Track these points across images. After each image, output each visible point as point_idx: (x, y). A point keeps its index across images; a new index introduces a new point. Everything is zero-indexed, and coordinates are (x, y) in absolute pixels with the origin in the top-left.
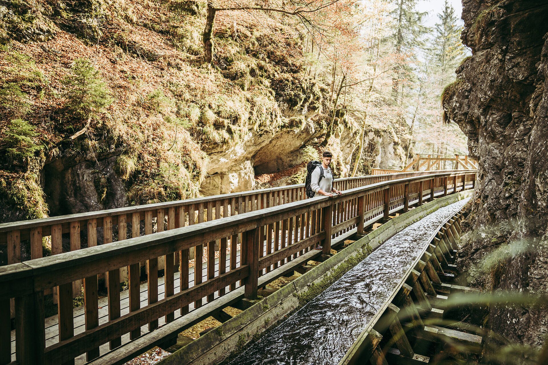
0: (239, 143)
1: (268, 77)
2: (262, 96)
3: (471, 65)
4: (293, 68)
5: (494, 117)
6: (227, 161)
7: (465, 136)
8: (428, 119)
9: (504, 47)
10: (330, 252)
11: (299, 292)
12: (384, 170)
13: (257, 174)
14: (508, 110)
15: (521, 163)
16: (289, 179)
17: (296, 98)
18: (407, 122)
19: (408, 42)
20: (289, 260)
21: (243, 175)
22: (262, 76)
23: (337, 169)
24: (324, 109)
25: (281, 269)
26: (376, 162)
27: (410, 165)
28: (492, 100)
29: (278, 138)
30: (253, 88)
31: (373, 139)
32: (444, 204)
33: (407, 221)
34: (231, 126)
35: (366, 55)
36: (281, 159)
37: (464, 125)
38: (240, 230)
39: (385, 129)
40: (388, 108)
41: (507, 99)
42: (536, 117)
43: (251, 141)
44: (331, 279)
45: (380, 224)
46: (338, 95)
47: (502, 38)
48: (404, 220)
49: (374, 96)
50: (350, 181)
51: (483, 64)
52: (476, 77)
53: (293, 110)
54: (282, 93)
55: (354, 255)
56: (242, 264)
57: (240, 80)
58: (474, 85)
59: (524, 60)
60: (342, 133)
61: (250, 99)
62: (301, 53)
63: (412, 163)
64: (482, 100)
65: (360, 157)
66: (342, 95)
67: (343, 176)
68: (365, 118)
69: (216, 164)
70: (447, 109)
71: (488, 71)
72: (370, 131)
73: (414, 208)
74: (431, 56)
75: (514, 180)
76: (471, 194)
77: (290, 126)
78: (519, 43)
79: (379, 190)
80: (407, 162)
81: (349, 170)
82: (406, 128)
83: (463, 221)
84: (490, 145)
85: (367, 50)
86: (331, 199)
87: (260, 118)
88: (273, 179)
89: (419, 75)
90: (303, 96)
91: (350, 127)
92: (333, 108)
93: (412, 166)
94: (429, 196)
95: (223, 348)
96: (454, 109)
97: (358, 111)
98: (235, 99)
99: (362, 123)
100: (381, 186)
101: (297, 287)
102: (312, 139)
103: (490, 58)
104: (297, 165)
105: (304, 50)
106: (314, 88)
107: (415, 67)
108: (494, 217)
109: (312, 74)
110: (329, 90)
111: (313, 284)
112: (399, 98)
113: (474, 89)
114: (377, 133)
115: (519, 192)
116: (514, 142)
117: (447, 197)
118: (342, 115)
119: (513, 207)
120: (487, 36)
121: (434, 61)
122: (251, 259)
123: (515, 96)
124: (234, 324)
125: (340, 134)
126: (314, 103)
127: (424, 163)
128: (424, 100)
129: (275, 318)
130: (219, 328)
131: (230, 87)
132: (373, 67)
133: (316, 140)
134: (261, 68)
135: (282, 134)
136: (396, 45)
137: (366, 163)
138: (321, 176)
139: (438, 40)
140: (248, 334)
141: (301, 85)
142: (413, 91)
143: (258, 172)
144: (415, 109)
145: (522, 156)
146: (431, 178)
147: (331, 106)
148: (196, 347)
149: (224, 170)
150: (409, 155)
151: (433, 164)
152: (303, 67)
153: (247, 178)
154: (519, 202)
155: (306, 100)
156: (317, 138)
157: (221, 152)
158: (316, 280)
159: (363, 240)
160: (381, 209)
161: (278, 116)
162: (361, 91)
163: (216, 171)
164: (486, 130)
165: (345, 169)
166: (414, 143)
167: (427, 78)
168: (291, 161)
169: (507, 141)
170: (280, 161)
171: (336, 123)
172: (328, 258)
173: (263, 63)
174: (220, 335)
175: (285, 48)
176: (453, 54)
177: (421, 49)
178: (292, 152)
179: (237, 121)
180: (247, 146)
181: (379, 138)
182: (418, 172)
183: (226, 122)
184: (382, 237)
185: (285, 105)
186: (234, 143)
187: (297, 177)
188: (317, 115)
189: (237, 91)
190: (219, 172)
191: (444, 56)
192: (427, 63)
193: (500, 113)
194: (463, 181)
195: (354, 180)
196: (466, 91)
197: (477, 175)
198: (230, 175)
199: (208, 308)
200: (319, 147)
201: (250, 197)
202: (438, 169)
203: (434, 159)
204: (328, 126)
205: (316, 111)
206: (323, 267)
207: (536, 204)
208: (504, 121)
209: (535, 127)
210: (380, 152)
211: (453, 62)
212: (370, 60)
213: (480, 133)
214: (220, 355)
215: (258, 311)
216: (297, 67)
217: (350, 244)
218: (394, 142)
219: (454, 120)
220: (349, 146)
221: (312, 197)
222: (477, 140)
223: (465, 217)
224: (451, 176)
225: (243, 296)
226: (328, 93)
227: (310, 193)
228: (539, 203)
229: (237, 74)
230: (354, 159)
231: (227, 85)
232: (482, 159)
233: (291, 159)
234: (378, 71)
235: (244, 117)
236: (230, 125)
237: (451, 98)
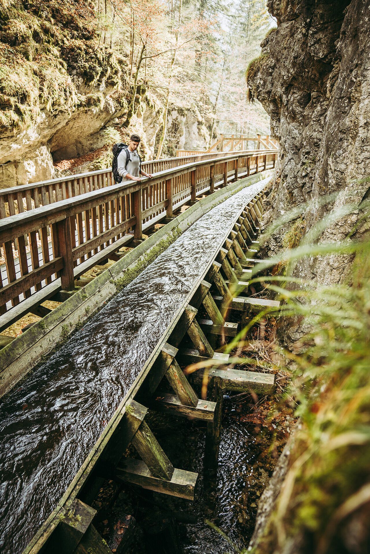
0: (32, 125)
1: (56, 44)
2: (52, 69)
3: (276, 38)
4: (85, 33)
5: (296, 96)
6: (19, 147)
7: (267, 115)
8: (231, 97)
9: (308, 20)
10: (141, 237)
11: (116, 279)
12: (188, 152)
13: (56, 161)
14: (308, 90)
15: (317, 143)
16: (91, 165)
17: (91, 71)
18: (211, 100)
19: (211, 6)
20: (102, 248)
21: (40, 162)
22: (49, 42)
23: (141, 151)
24: (123, 85)
25: (95, 258)
26: (180, 143)
27: (214, 145)
28: (294, 78)
29: (75, 119)
30: (39, 57)
31: (177, 119)
32: (247, 184)
33: (213, 202)
34: (20, 105)
35: (167, 20)
36: (80, 143)
37: (267, 104)
38: (50, 222)
39: (189, 108)
40: (191, 84)
41: (307, 78)
42: (332, 97)
43: (45, 123)
44: (144, 264)
45: (187, 207)
46: (138, 68)
47: (307, 9)
48: (211, 201)
49: (176, 70)
50: (156, 164)
51: (288, 38)
52: (280, 52)
53: (89, 86)
54: (75, 64)
55: (165, 238)
56: (56, 257)
57: (21, 46)
58: (278, 60)
59: (325, 36)
60: (144, 112)
61: (38, 71)
62: (92, 14)
63: (216, 144)
64: (285, 78)
65: (164, 139)
66: (142, 69)
67: (148, 158)
68: (168, 95)
69: (7, 151)
70: (251, 86)
71: (292, 46)
72: (174, 109)
73: (219, 189)
74: (235, 25)
75: (310, 159)
76: (271, 174)
77: (87, 104)
78: (322, 16)
79: (186, 172)
80: (211, 143)
81: (153, 152)
82: (210, 106)
83: (265, 200)
84: (290, 126)
85: (168, 13)
86: (139, 183)
87: (53, 96)
88: (73, 165)
89: (222, 47)
90: (99, 69)
91: (152, 106)
92: (134, 84)
93: (216, 147)
94: (233, 177)
95: (48, 340)
96: (258, 87)
97: (161, 87)
98: (19, 71)
99: (165, 101)
100: (188, 169)
101: (113, 274)
102: (113, 119)
103: (295, 31)
104: (98, 149)
105: (95, 9)
106: (111, 59)
107: (219, 37)
108: (292, 195)
109: (108, 41)
110: (128, 62)
111: (128, 270)
112: (203, 72)
113: (277, 66)
114: (181, 111)
115: (314, 171)
116: (312, 123)
117: (250, 177)
118: (144, 91)
119: (308, 185)
120: (293, 5)
121: (238, 31)
122: (64, 251)
123: (315, 75)
124: (55, 317)
125: (142, 113)
126: (112, 78)
127: (228, 143)
128: (228, 76)
129: (95, 306)
130: (41, 321)
131: (11, 56)
132: (174, 36)
133: (117, 121)
134: (46, 31)
135: (79, 114)
136: (199, 9)
137: (170, 145)
138: (128, 160)
139: (243, 5)
140: (71, 323)
141: (96, 55)
142: (217, 64)
143: (57, 159)
144: (219, 85)
145: (318, 137)
146: (235, 159)
147: (131, 82)
148: (21, 343)
149: (18, 158)
150: (213, 135)
151: (236, 144)
152: (97, 32)
153: (45, 166)
154: (314, 180)
155: (103, 74)
156: (118, 118)
157: (12, 137)
158: (131, 265)
159: (172, 224)
160: (189, 191)
161: (73, 93)
162: (162, 63)
163: (9, 159)
164: (288, 109)
165: (149, 152)
166: (218, 122)
167: (230, 50)
168: (91, 144)
169: (305, 121)
170: (79, 145)
171: (137, 100)
172: (140, 243)
173: (47, 24)
174: (43, 329)
175: (73, 5)
176: (257, 24)
177: (225, 16)
178: (92, 135)
179: (26, 99)
180: (40, 129)
181: (182, 117)
182: (222, 153)
183: (13, 100)
184: (191, 219)
185: (80, 79)
186: (26, 126)
187: (99, 162)
188: (117, 92)
189: (20, 61)
190: (12, 160)
191: (248, 25)
192: (231, 33)
193: (301, 92)
194: (265, 161)
195: (160, 163)
196: (270, 67)
197: (279, 154)
198: (26, 163)
199: (26, 304)
200: (120, 128)
201: (54, 186)
202: (241, 149)
203: (238, 139)
204: (129, 104)
205: (115, 87)
206: (136, 253)
207: (328, 181)
208: (304, 100)
209: (330, 108)
210: (184, 132)
211: (257, 33)
212: (171, 27)
213: (282, 112)
214: (46, 346)
215: (77, 301)
216: (89, 32)
217: (160, 228)
218: (198, 122)
219: (258, 98)
220: (152, 126)
221: (120, 182)
222: (279, 120)
223: (267, 196)
224: (254, 156)
225: (60, 288)
226: (127, 66)
227: (118, 178)
228: (330, 181)
229: (16, 38)
230: (158, 141)
231: (6, 52)
232: (283, 139)
233: (91, 142)
234: (181, 41)
235: (34, 94)
236: (17, 104)
237: (255, 75)
